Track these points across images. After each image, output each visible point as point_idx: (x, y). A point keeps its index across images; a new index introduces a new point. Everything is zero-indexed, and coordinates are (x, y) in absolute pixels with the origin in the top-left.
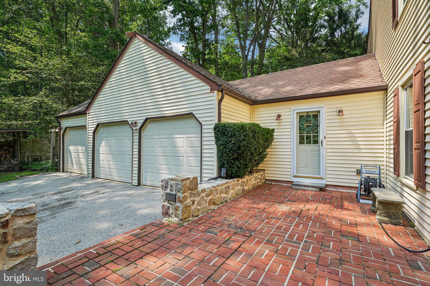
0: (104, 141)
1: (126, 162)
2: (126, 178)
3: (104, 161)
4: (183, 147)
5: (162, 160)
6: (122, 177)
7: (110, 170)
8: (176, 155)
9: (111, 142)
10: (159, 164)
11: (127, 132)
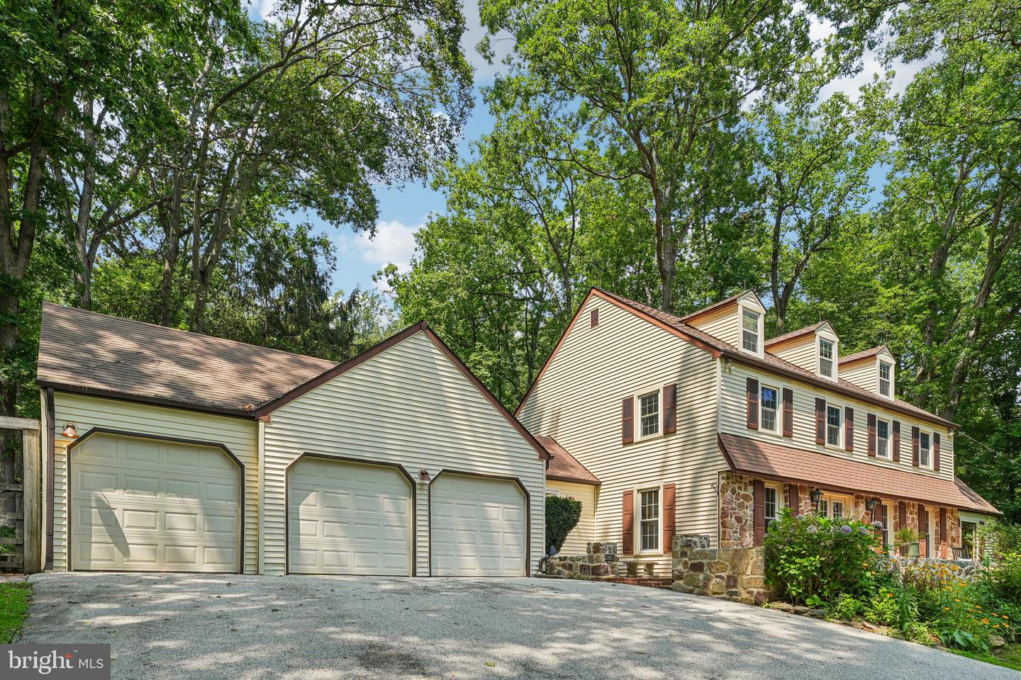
0: (314, 493)
1: (387, 539)
2: (387, 567)
3: (315, 535)
4: (497, 520)
5: (463, 536)
6: (375, 567)
7: (338, 555)
8: (487, 529)
9: (337, 497)
10: (460, 543)
11: (387, 484)
